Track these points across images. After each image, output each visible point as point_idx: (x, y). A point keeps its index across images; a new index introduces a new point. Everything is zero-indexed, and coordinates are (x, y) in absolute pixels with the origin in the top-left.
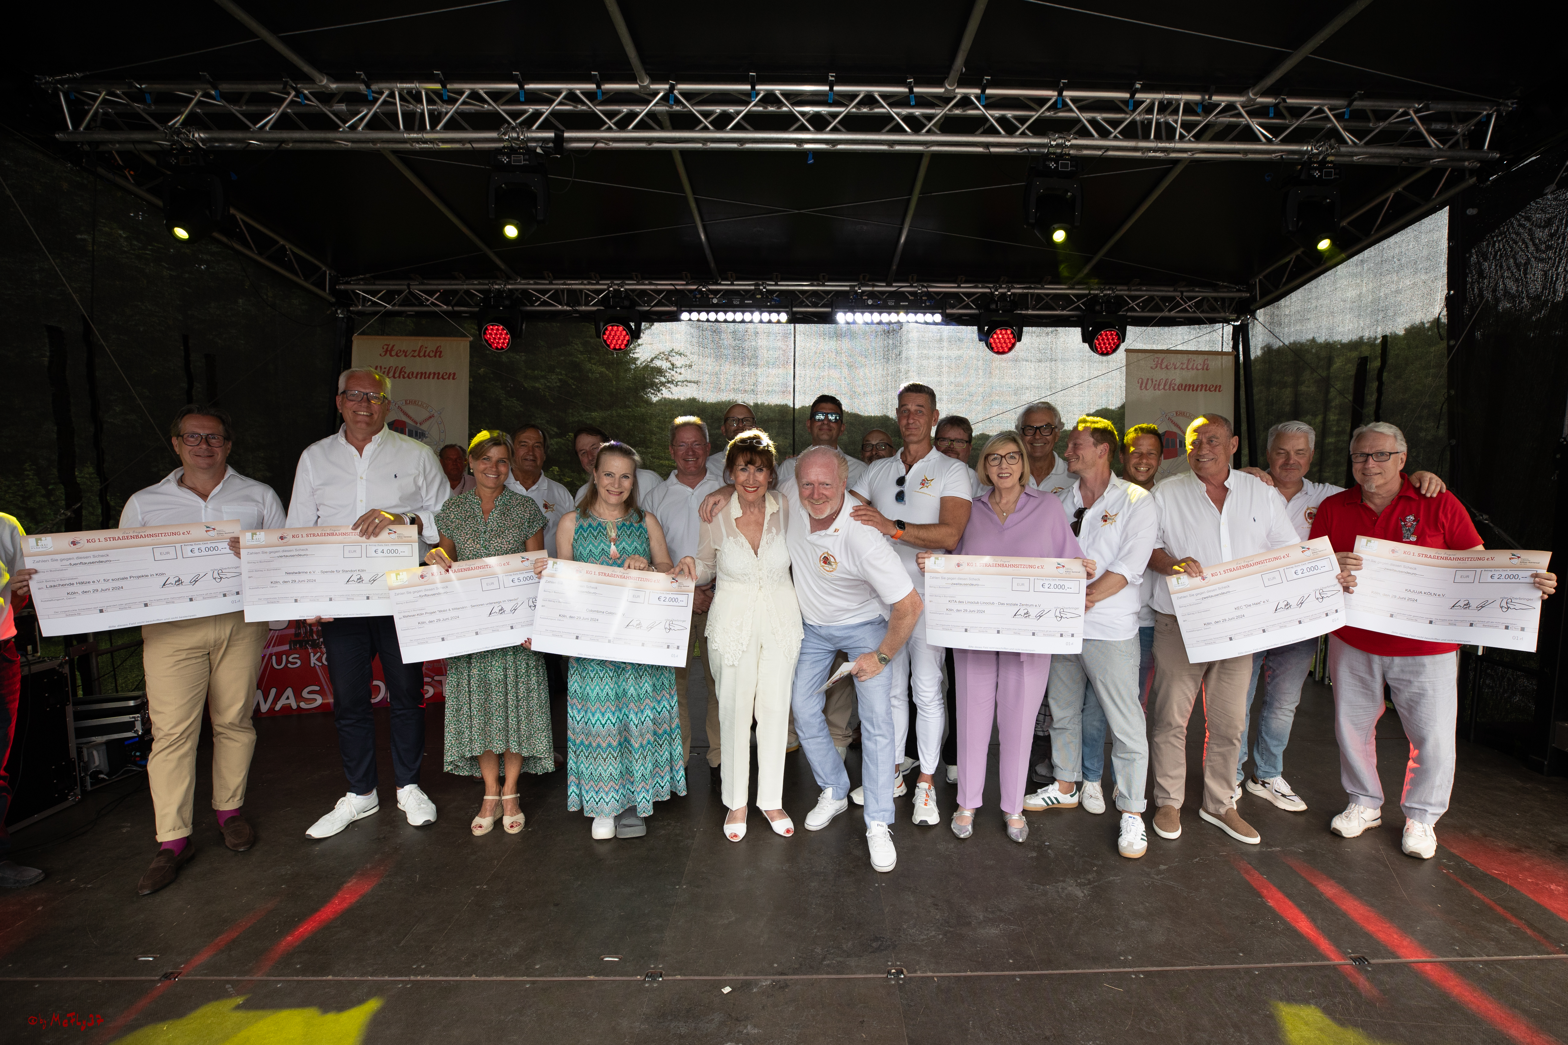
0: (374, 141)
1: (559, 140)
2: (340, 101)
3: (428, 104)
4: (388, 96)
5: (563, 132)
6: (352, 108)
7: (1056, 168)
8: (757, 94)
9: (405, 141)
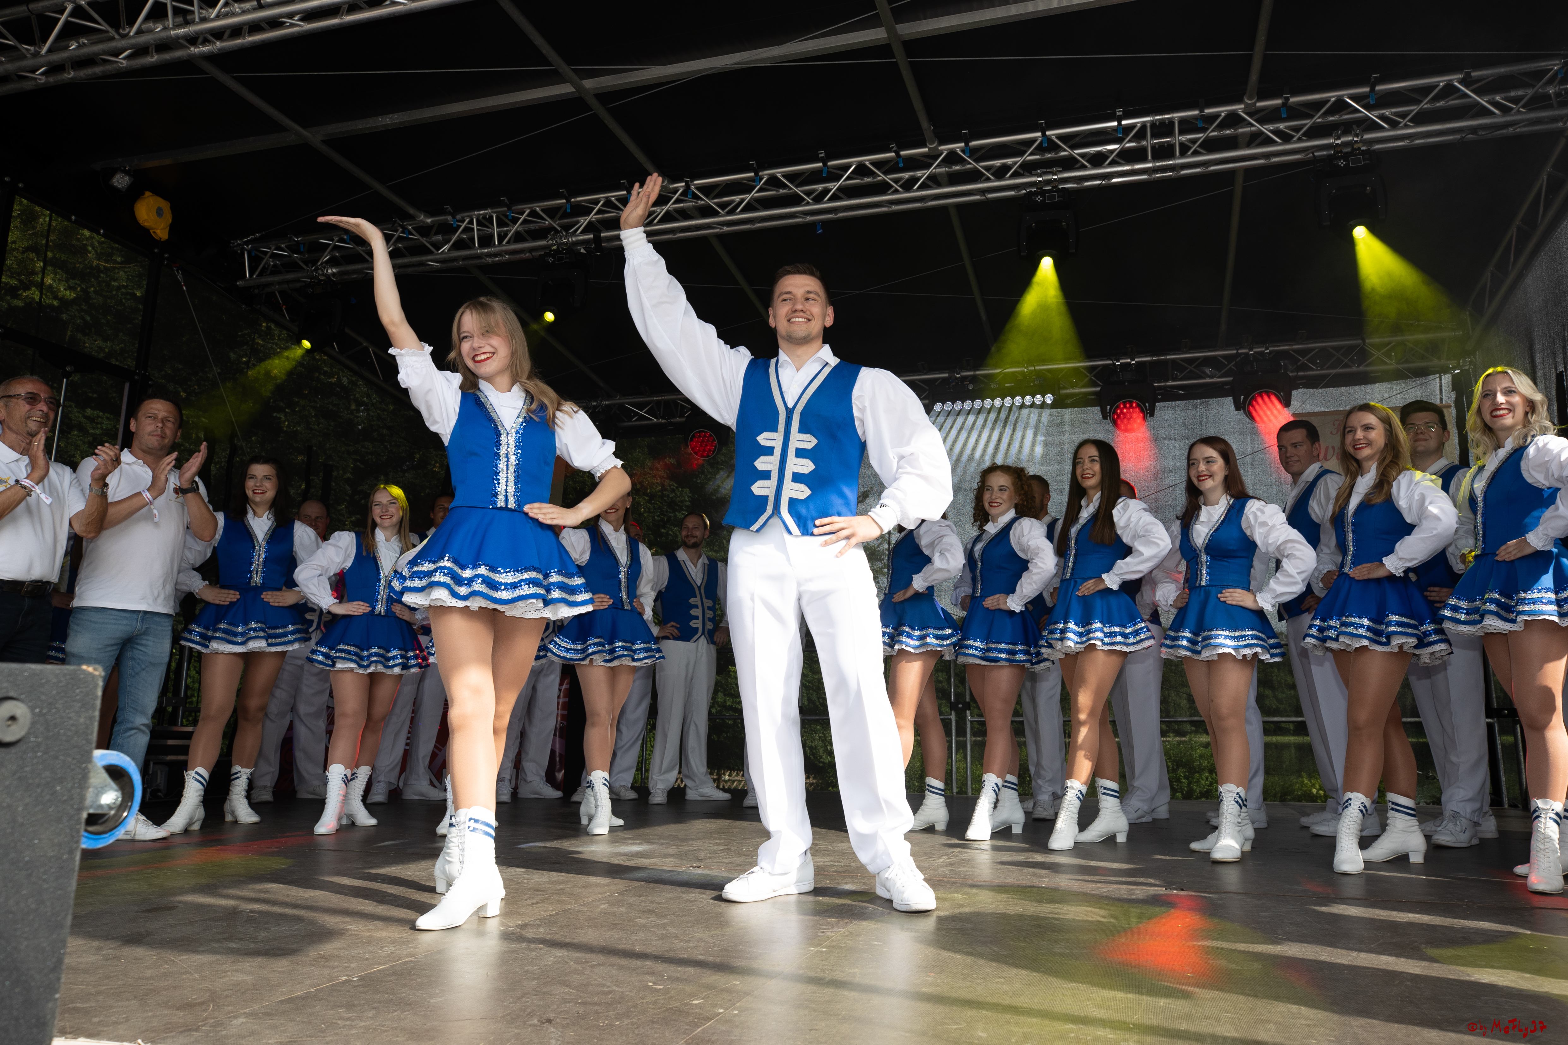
0: (456, 259)
1: (598, 240)
2: (436, 233)
3: (498, 226)
4: (469, 223)
5: (600, 232)
6: (446, 237)
7: (1043, 200)
8: (761, 179)
9: (479, 257)
